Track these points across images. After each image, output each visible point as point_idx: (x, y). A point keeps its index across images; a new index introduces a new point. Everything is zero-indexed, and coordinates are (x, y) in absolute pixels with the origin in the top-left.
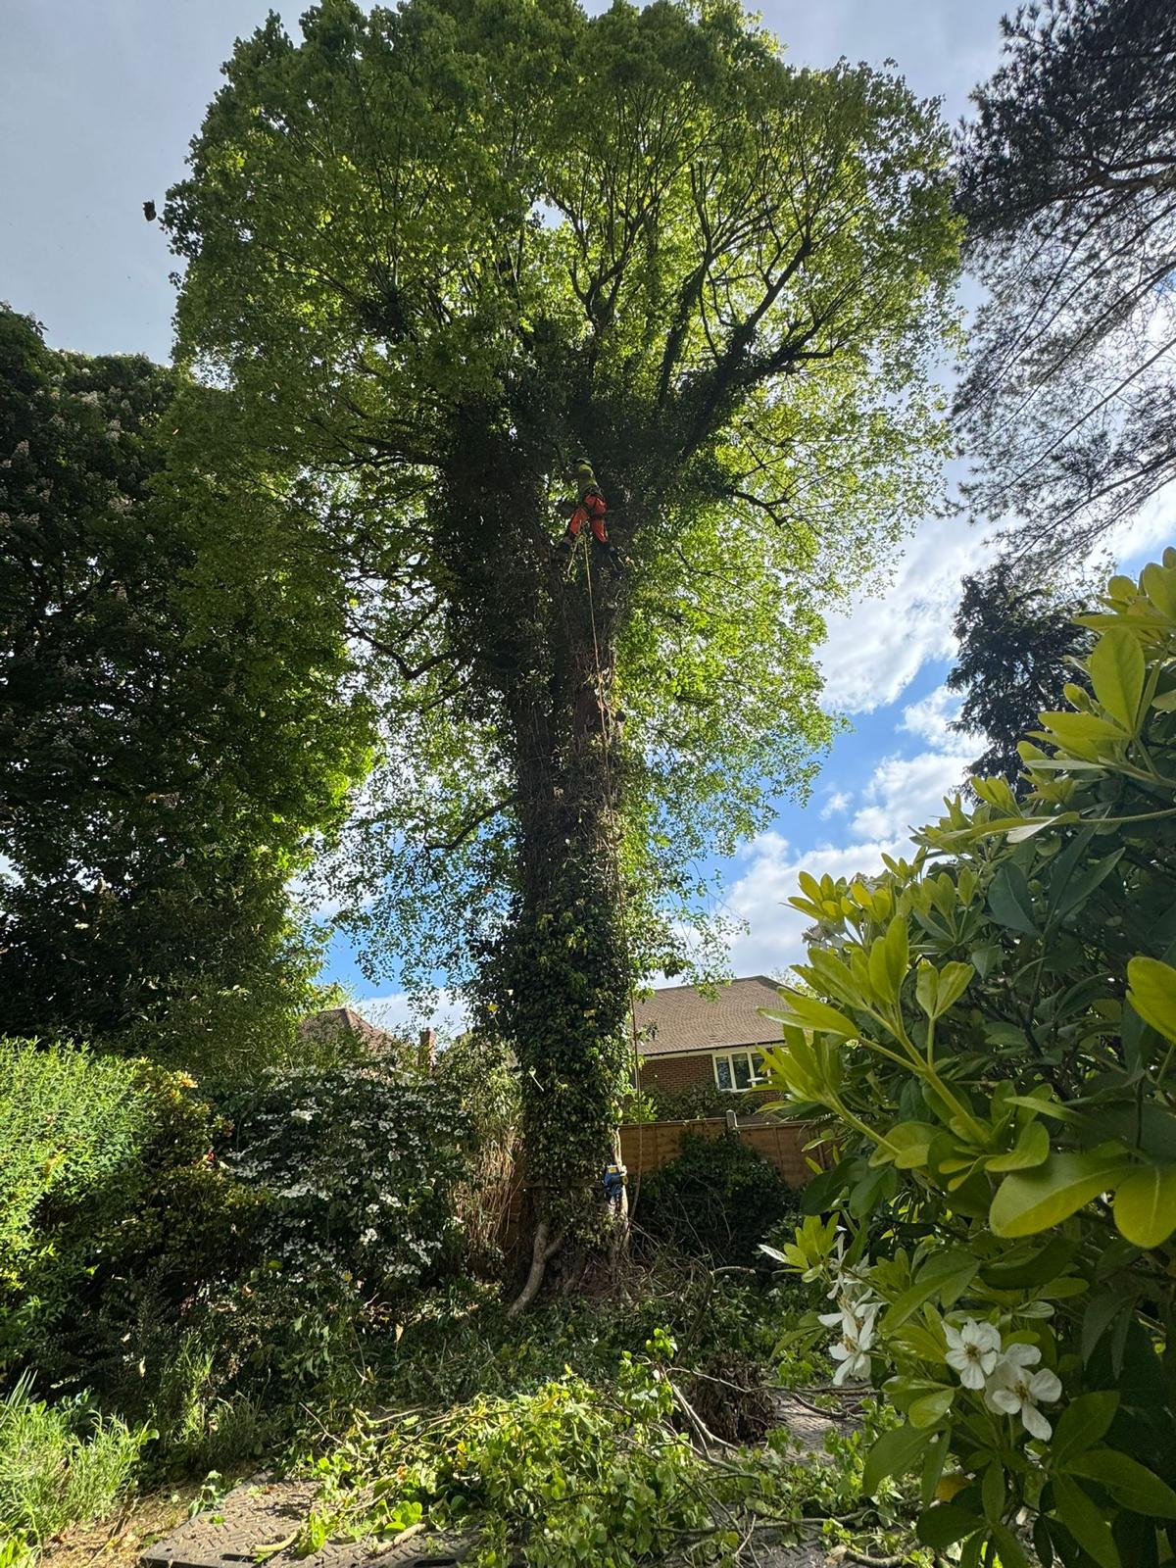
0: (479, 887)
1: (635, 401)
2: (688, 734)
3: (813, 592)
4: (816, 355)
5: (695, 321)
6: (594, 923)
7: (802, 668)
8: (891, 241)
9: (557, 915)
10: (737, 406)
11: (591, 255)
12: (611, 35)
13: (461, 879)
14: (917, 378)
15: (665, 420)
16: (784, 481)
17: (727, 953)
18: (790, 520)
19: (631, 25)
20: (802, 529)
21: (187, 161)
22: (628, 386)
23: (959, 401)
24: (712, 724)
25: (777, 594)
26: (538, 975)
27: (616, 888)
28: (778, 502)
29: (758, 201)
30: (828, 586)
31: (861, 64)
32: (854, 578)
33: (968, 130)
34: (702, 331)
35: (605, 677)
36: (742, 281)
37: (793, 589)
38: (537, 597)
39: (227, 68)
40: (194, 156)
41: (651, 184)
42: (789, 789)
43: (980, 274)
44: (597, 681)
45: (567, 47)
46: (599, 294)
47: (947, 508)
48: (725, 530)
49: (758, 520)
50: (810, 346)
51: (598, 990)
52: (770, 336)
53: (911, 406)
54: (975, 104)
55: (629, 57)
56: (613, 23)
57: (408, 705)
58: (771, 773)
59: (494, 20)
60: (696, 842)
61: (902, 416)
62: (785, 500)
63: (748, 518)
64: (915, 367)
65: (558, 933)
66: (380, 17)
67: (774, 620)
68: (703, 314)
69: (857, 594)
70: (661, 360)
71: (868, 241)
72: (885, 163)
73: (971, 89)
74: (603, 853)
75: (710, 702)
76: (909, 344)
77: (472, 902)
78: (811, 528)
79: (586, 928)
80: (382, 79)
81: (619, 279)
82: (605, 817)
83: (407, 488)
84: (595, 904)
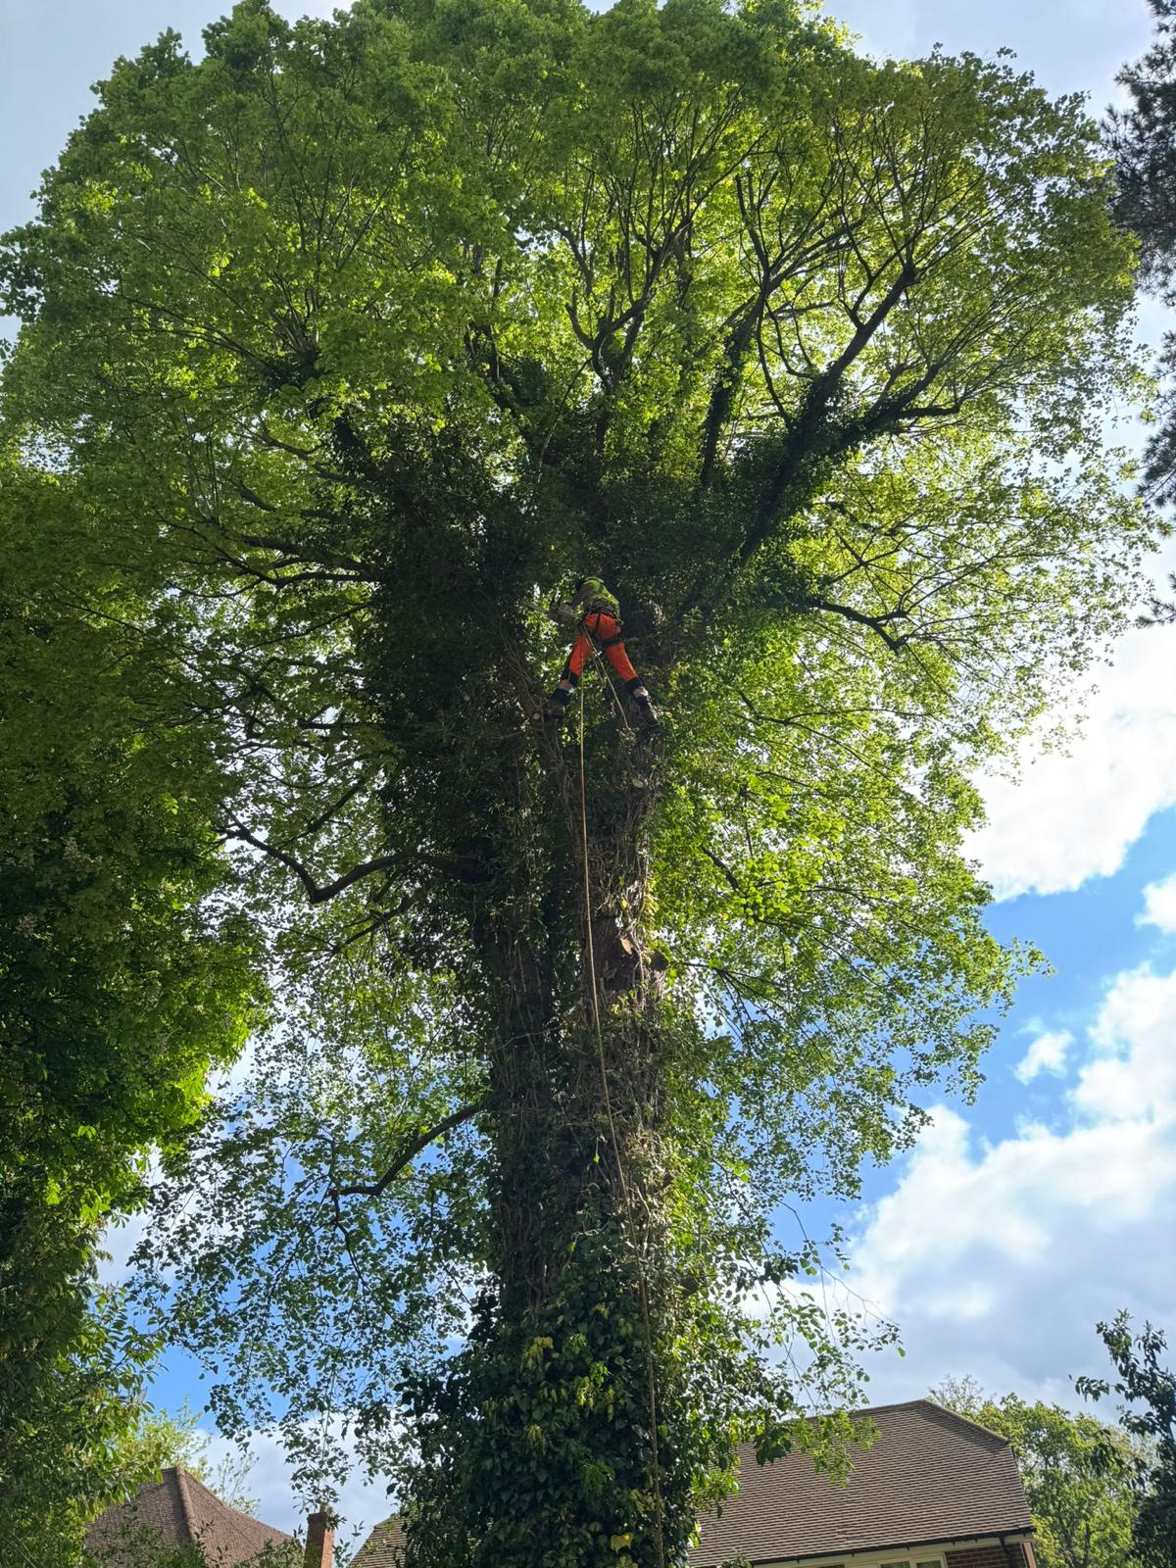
0: (421, 1258)
1: (667, 482)
2: (767, 973)
3: (955, 745)
4: (933, 411)
5: (751, 367)
6: (626, 1354)
7: (948, 867)
8: (1031, 263)
9: (559, 1336)
10: (820, 483)
11: (598, 291)
12: (623, 37)
13: (392, 1245)
14: (1087, 440)
15: (711, 506)
16: (897, 583)
17: (861, 1384)
18: (911, 641)
19: (650, 26)
20: (930, 652)
21: (33, 196)
22: (654, 458)
23: (1154, 461)
24: (806, 959)
25: (897, 751)
26: (525, 1460)
27: (662, 1281)
28: (889, 617)
29: (833, 216)
30: (977, 736)
31: (964, 55)
32: (1016, 724)
33: (1120, 120)
34: (761, 380)
35: (632, 898)
36: (816, 312)
37: (923, 741)
38: (523, 769)
39: (101, 87)
40: (44, 192)
41: (680, 202)
42: (943, 1069)
43: (1162, 292)
44: (618, 905)
45: (561, 49)
46: (611, 339)
47: (1156, 612)
48: (808, 654)
49: (858, 639)
50: (923, 400)
51: (635, 1494)
52: (864, 383)
53: (1085, 477)
54: (1126, 89)
55: (650, 64)
56: (625, 23)
57: (316, 939)
58: (911, 1041)
59: (461, 21)
60: (793, 1166)
61: (1073, 493)
62: (901, 613)
63: (840, 638)
64: (1084, 424)
65: (561, 1373)
66: (306, 28)
67: (895, 792)
68: (762, 360)
69: (1028, 747)
70: (703, 418)
71: (997, 263)
72: (1010, 169)
73: (1118, 70)
74: (639, 1214)
75: (798, 923)
76: (1070, 394)
77: (408, 1286)
78: (943, 649)
79: (611, 1366)
80: (309, 98)
81: (639, 319)
82: (641, 1143)
83: (323, 613)
84: (626, 1315)
